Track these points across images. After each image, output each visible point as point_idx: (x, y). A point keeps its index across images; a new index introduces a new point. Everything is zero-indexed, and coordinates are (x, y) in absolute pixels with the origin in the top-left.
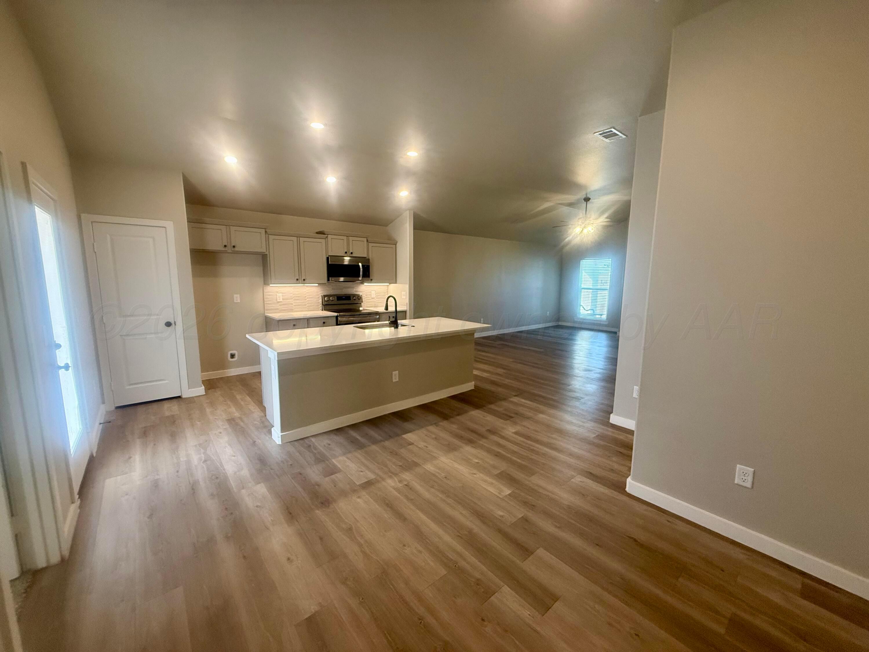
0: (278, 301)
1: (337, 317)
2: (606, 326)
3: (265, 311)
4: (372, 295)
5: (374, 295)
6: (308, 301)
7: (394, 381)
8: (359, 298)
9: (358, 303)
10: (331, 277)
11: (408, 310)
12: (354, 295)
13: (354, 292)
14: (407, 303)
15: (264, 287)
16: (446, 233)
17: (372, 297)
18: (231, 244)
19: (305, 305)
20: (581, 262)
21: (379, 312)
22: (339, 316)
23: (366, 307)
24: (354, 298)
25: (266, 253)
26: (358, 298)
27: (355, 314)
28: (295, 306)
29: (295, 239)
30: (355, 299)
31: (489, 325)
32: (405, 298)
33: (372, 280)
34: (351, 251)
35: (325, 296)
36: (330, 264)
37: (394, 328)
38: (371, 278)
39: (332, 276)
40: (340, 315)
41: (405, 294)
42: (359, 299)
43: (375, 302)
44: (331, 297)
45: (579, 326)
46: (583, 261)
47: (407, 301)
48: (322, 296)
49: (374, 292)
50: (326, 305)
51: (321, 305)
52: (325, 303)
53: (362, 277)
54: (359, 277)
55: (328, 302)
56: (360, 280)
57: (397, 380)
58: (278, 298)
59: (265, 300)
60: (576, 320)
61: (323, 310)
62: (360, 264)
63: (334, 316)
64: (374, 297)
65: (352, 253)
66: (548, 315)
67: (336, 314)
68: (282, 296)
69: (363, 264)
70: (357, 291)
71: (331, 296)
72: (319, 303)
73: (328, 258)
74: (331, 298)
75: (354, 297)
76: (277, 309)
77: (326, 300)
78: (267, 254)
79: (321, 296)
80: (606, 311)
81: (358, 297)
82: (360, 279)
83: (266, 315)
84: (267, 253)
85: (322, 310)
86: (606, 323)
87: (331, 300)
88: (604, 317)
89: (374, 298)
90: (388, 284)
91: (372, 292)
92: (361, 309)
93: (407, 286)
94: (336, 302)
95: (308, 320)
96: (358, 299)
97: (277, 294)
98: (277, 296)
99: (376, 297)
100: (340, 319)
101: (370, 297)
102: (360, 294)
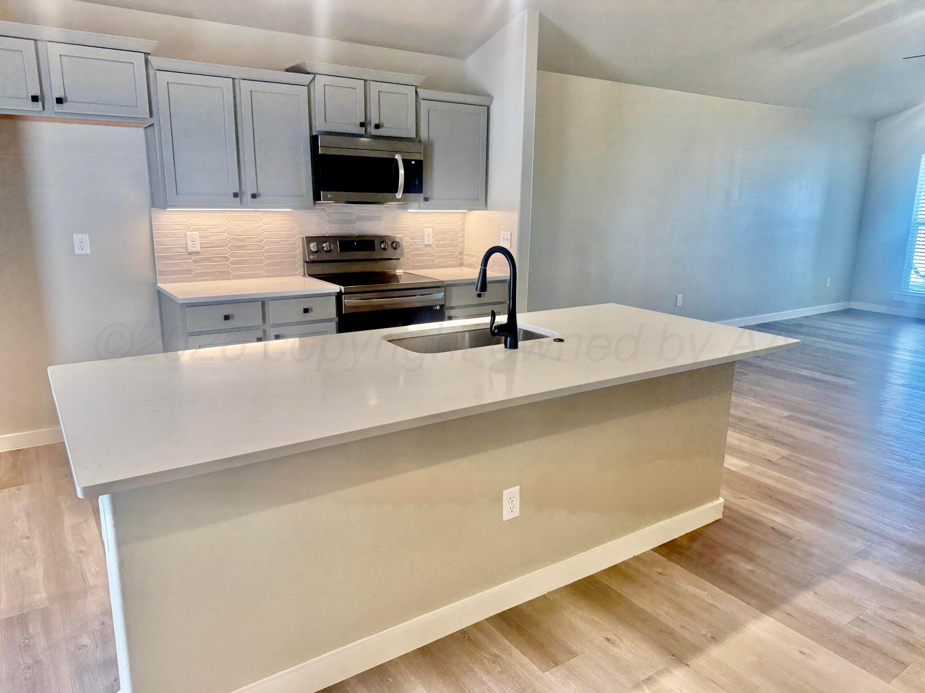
0: (191, 249)
1: (339, 296)
3: (158, 279)
4: (426, 238)
5: (431, 237)
6: (266, 251)
7: (506, 516)
8: (394, 245)
9: (392, 259)
10: (322, 191)
12: (382, 239)
13: (382, 230)
15: (153, 216)
16: (610, 79)
17: (425, 243)
18: (52, 96)
19: (262, 261)
21: (445, 283)
22: (345, 293)
23: (412, 269)
24: (383, 246)
25: (150, 122)
26: (392, 246)
27: (385, 288)
28: (233, 263)
29: (227, 84)
30: (384, 249)
31: (792, 341)
33: (426, 199)
34: (375, 121)
35: (310, 239)
36: (321, 154)
37: (506, 347)
38: (425, 193)
39: (326, 189)
40: (347, 291)
42: (395, 249)
43: (433, 256)
44: (325, 242)
48: (303, 238)
49: (432, 229)
50: (313, 262)
51: (302, 263)
52: (311, 257)
53: (404, 192)
54: (395, 190)
55: (318, 254)
56: (398, 200)
57: (517, 513)
58: (190, 243)
59: (156, 246)
61: (307, 275)
62: (399, 157)
63: (329, 295)
64: (431, 243)
65: (377, 126)
67: (336, 288)
68: (200, 237)
69: (404, 158)
70: (389, 229)
71: (326, 239)
72: (295, 256)
73: (314, 140)
74: (324, 245)
75: (382, 242)
76: (190, 271)
77: (312, 249)
78: (153, 125)
79: (301, 240)
81: (393, 242)
82: (399, 195)
83: (159, 288)
85: (304, 275)
87: (325, 249)
89: (430, 245)
90: (466, 211)
91: (426, 229)
92: (399, 272)
93: (515, 216)
94: (337, 254)
95: (263, 303)
96: (392, 250)
97: (187, 233)
98: (186, 236)
99: (434, 242)
100: (345, 301)
101: (422, 243)
102: (397, 236)
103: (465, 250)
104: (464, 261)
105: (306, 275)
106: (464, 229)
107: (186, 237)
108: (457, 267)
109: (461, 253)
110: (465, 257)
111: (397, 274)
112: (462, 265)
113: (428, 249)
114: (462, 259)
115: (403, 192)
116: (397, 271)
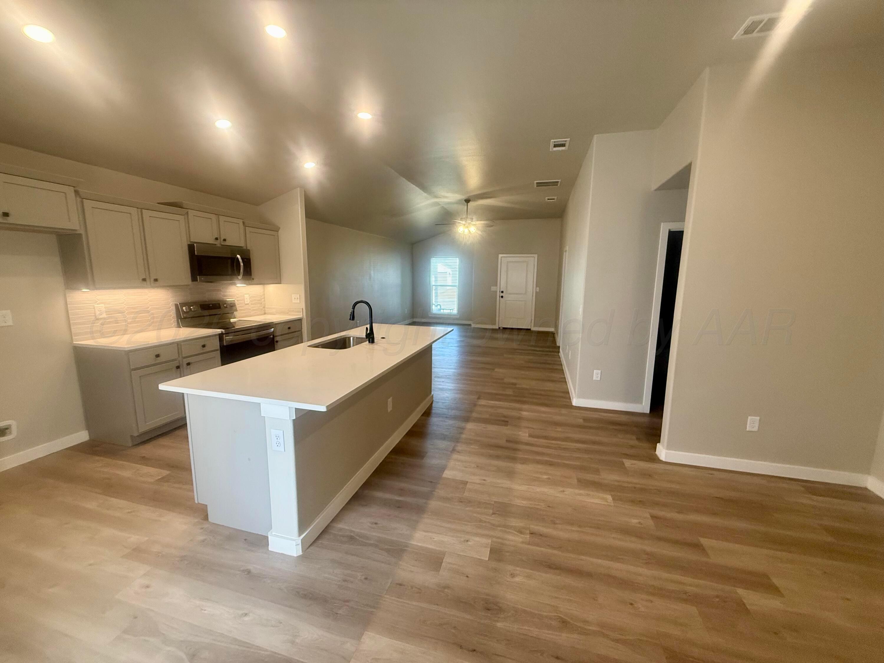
0: (98, 316)
1: (221, 336)
2: (457, 319)
3: (74, 338)
4: (246, 300)
5: (248, 300)
6: (153, 313)
8: (231, 305)
9: (229, 313)
10: (199, 276)
11: (305, 317)
12: (224, 302)
13: (222, 297)
14: (303, 309)
15: (67, 295)
17: (246, 303)
20: (431, 260)
21: (274, 323)
22: (226, 334)
23: (241, 318)
25: (78, 232)
28: (130, 323)
29: (134, 211)
30: (225, 308)
32: (299, 302)
33: (253, 279)
34: (223, 237)
35: (184, 305)
36: (195, 255)
38: (253, 277)
41: (299, 298)
42: (232, 307)
43: (250, 310)
45: (434, 321)
46: (433, 259)
47: (303, 305)
48: (177, 305)
49: (248, 295)
50: (187, 318)
51: (176, 319)
52: (185, 315)
55: (189, 313)
56: (239, 280)
57: (391, 409)
58: (97, 312)
59: (70, 317)
60: (430, 316)
61: (182, 327)
62: (238, 256)
63: (215, 335)
64: (248, 302)
65: (225, 240)
66: (406, 312)
67: (219, 331)
68: (107, 307)
69: (242, 257)
70: (225, 296)
71: (191, 304)
72: (168, 316)
73: (191, 247)
74: (192, 307)
75: (225, 304)
76: (97, 332)
77: (185, 310)
78: (80, 235)
79: (174, 305)
80: (456, 305)
82: (240, 277)
83: (74, 344)
84: (82, 232)
85: (178, 326)
86: (458, 317)
87: (194, 310)
88: (455, 311)
89: (248, 304)
91: (245, 295)
92: (233, 320)
93: (302, 287)
94: (199, 312)
95: (178, 345)
96: (229, 308)
97: (95, 305)
98: (94, 307)
99: (250, 302)
100: (226, 338)
101: (244, 303)
102: (228, 300)
103: (266, 305)
104: (266, 312)
105: (180, 326)
106: (264, 294)
107: (94, 309)
108: (263, 315)
109: (264, 307)
110: (266, 309)
111: (231, 322)
112: (265, 314)
113: (247, 306)
114: (265, 311)
115: (243, 275)
116: (231, 320)
